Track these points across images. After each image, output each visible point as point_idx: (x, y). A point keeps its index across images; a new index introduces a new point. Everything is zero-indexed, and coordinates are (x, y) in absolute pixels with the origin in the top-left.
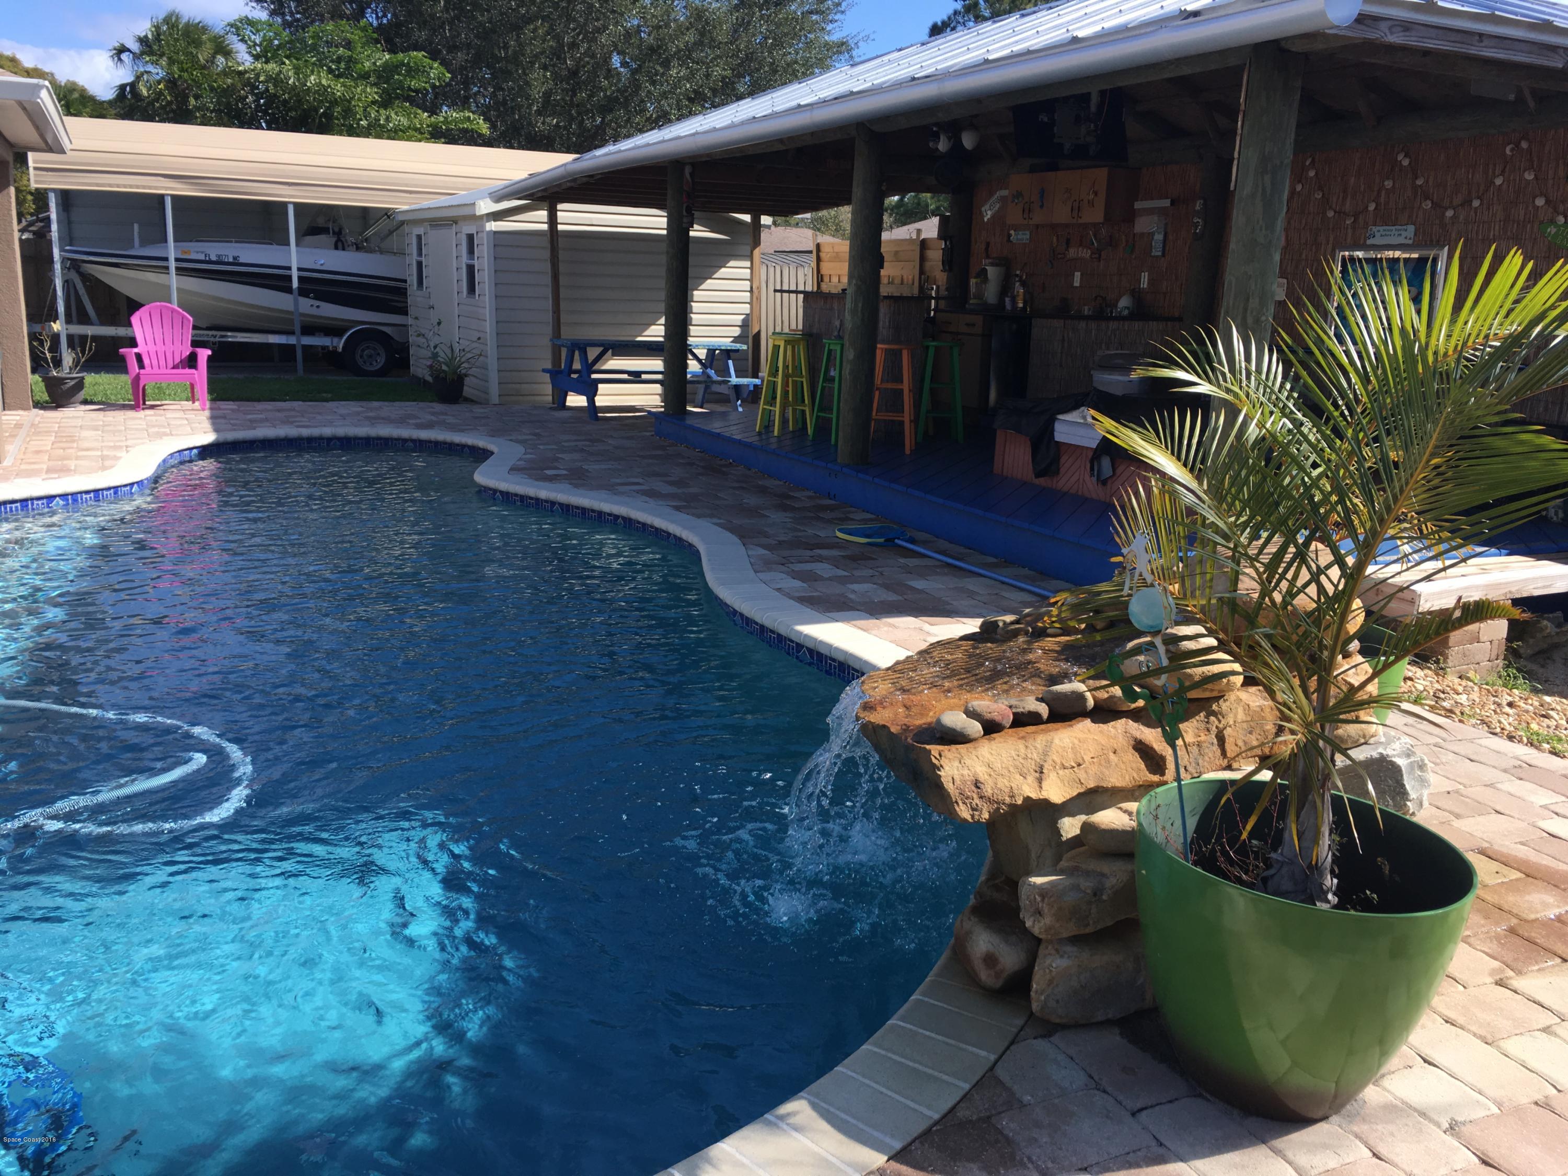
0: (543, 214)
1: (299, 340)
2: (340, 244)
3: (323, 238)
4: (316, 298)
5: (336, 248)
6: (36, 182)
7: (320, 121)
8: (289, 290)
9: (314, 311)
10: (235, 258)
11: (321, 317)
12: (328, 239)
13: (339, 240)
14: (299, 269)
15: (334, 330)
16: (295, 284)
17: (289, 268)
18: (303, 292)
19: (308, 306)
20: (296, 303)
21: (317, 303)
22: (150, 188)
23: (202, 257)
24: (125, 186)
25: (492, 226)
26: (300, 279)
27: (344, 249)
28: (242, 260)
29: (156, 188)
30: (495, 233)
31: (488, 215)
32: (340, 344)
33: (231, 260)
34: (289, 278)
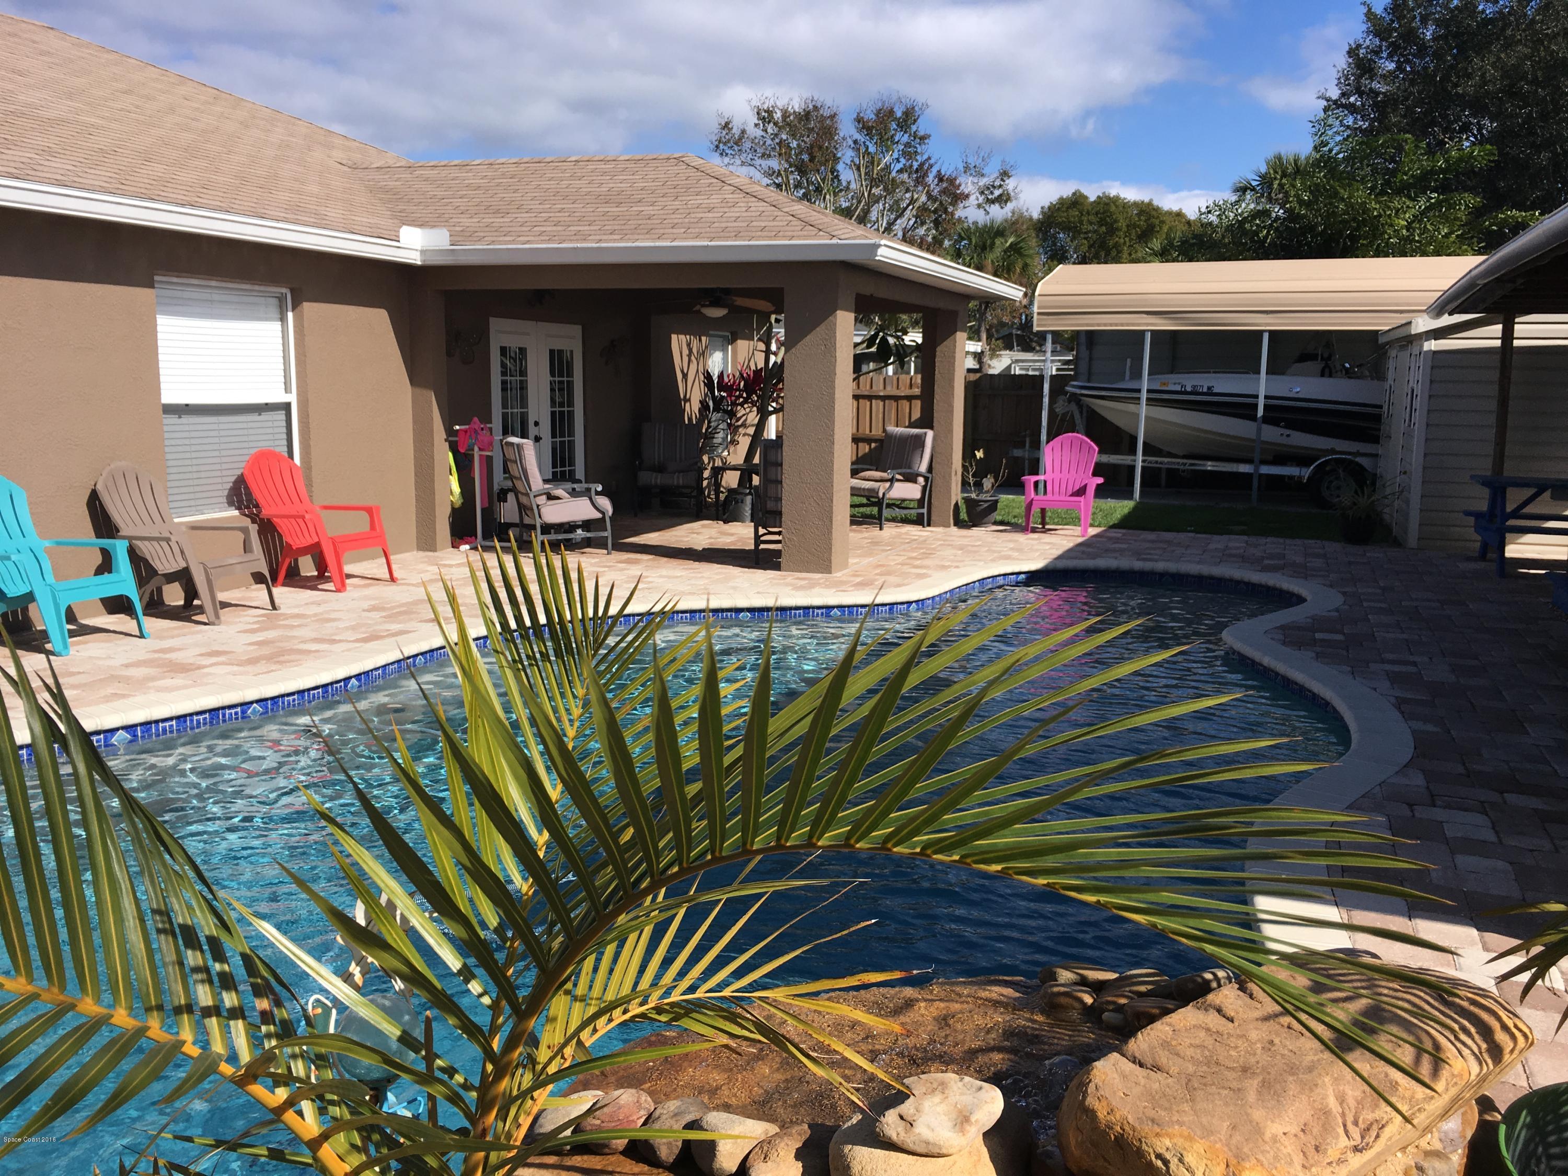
0: (1497, 329)
1: (1256, 469)
2: (1328, 372)
3: (1309, 364)
4: (1286, 427)
5: (1322, 375)
6: (1038, 325)
7: (1345, 243)
8: (1253, 418)
9: (1284, 441)
10: (1209, 388)
11: (1291, 446)
12: (1317, 366)
13: (1327, 366)
14: (1266, 397)
15: (1302, 459)
16: (1260, 412)
17: (1257, 397)
18: (1266, 420)
19: (1272, 434)
20: (1259, 430)
21: (1288, 432)
22: (1133, 325)
23: (1178, 388)
24: (1111, 325)
25: (1432, 345)
26: (1266, 407)
27: (1330, 376)
28: (1215, 390)
29: (1139, 325)
30: (1435, 352)
31: (1427, 332)
32: (1306, 473)
33: (1205, 390)
34: (1256, 406)
